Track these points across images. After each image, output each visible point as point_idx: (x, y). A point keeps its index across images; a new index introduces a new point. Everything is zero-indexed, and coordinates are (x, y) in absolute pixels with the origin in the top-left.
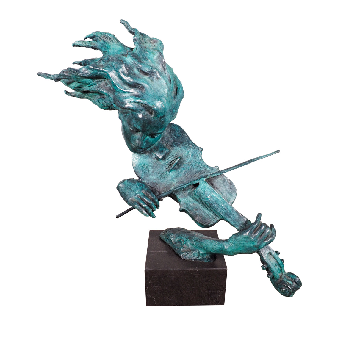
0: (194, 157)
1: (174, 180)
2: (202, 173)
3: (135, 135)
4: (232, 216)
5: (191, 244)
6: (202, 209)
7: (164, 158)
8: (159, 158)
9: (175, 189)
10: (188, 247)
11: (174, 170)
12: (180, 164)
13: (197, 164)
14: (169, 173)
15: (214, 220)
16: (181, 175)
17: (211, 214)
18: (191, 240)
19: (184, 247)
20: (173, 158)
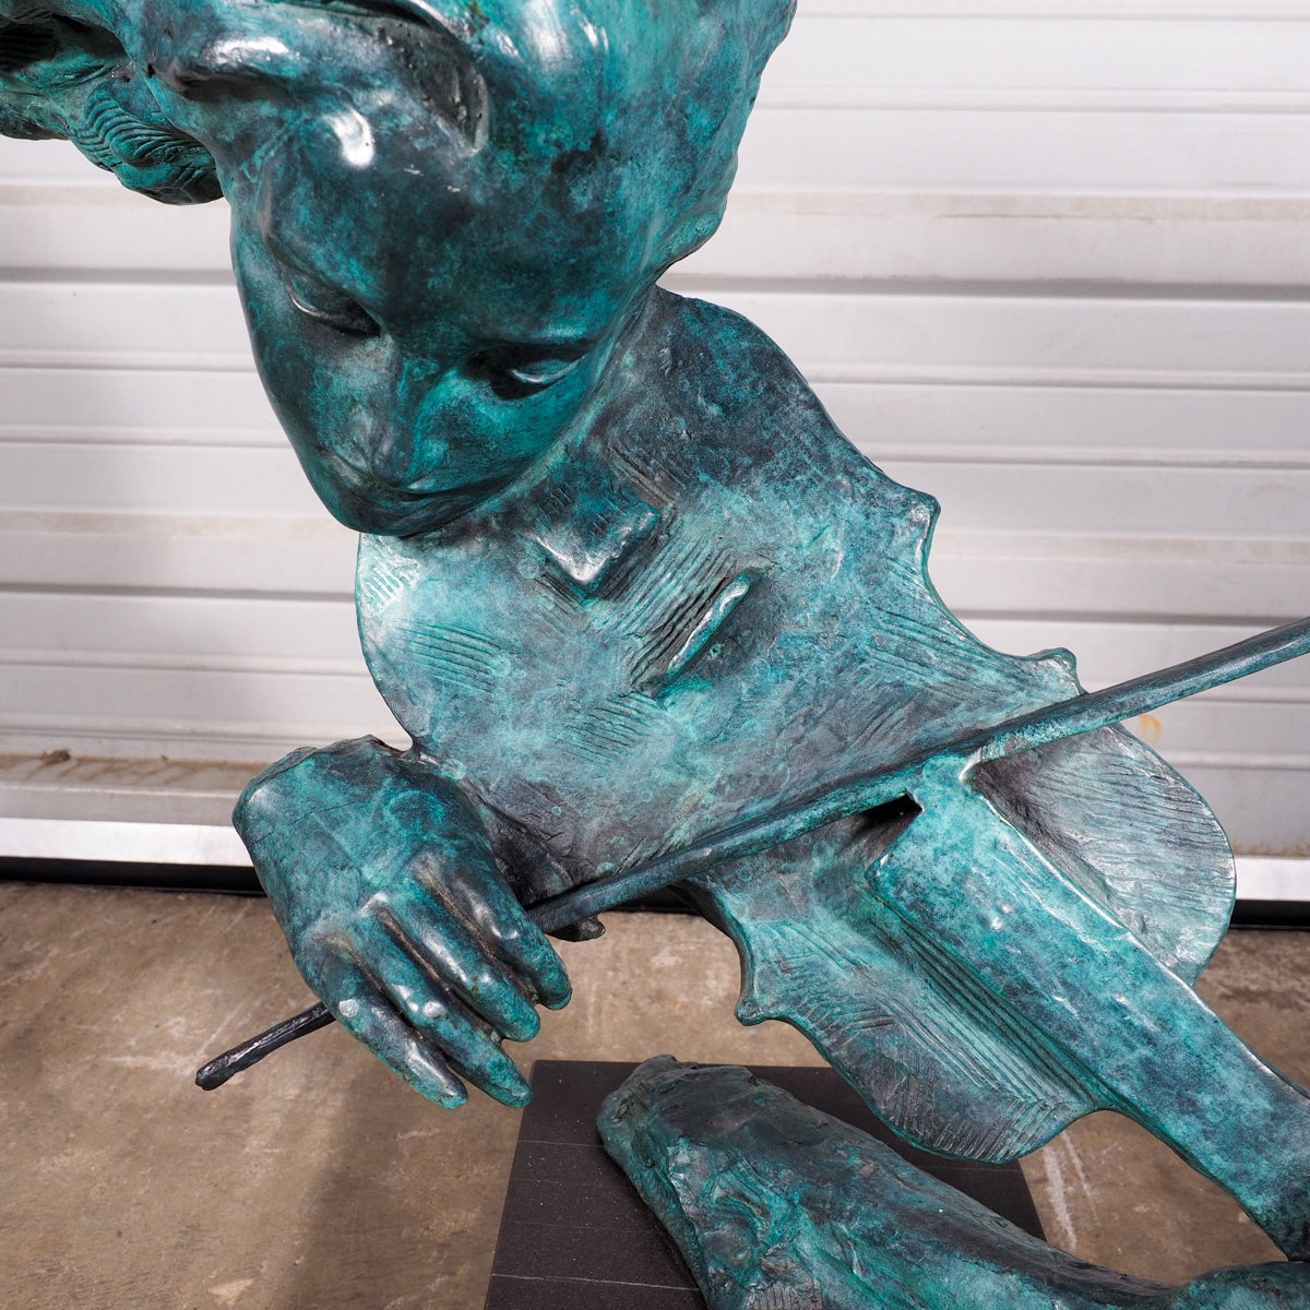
0: (872, 578)
1: (700, 761)
2: (935, 713)
3: (346, 364)
4: (1206, 1100)
5: (828, 1258)
6: (934, 1015)
7: (612, 584)
8: (577, 584)
9: (708, 851)
10: (800, 1274)
11: (702, 677)
12: (748, 628)
13: (892, 636)
14: (654, 703)
15: (1041, 1116)
16: (752, 726)
17: (1011, 1065)
18: (827, 1226)
19: (771, 1270)
20: (694, 582)
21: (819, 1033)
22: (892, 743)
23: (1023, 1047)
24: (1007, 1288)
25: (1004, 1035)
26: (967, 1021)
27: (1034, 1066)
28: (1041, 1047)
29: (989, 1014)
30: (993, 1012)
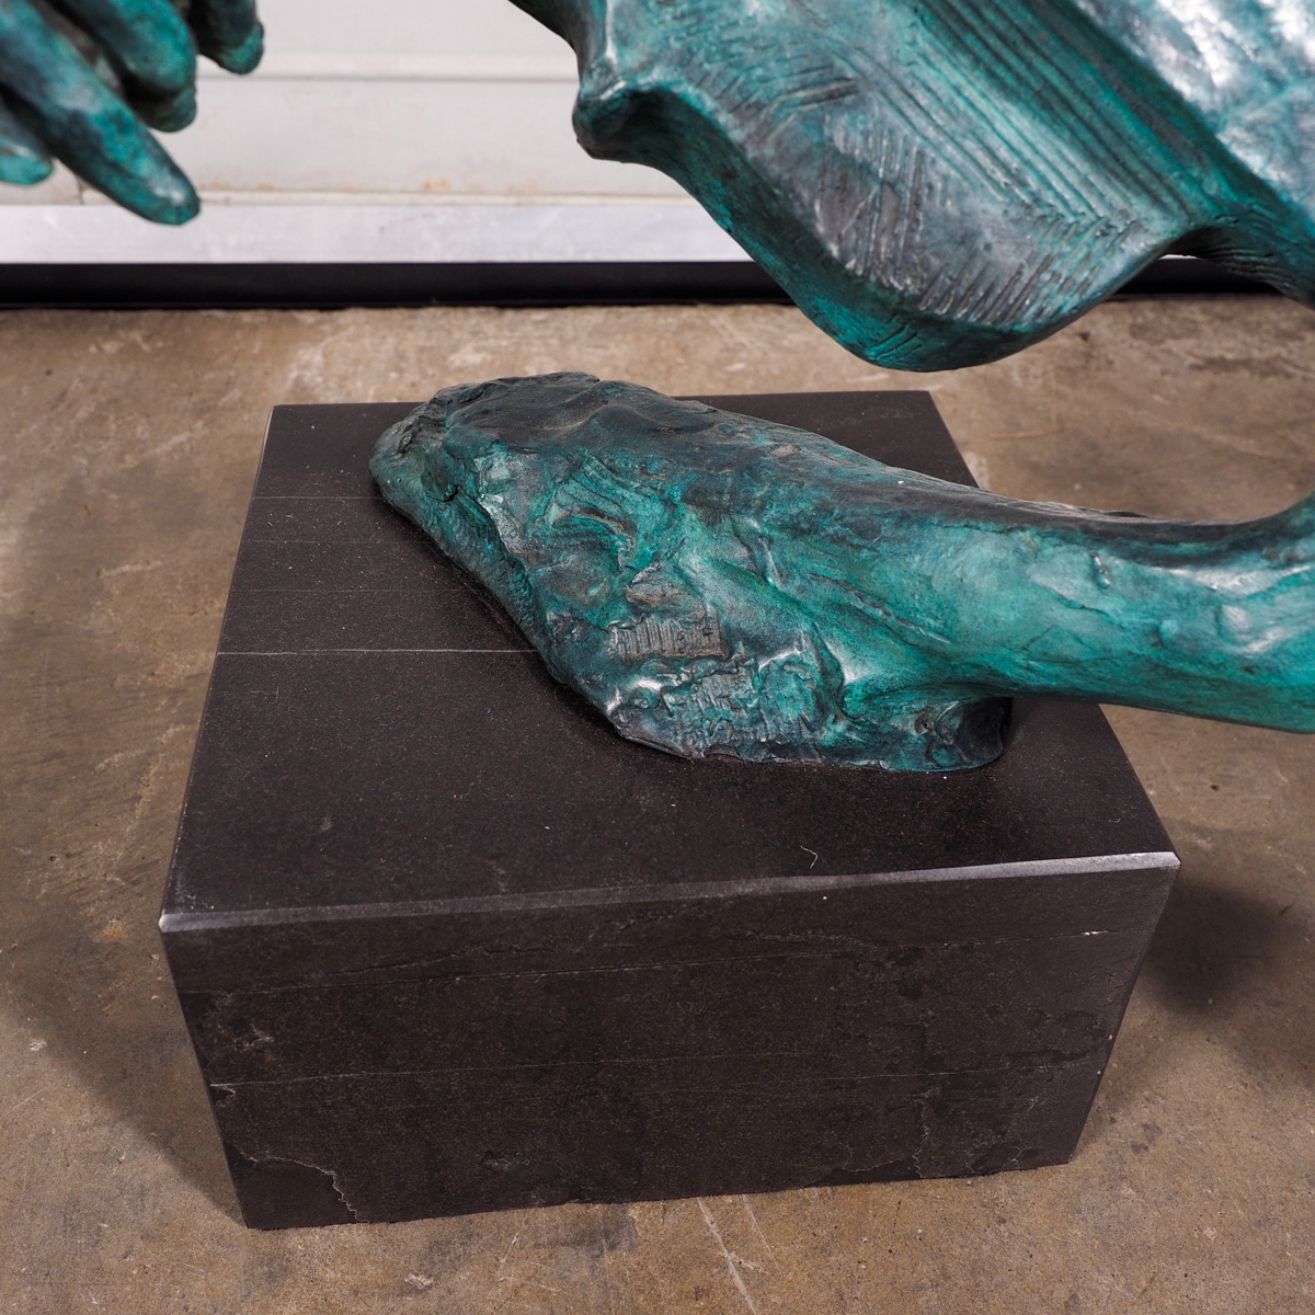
5: (726, 569)
6: (927, 74)
10: (685, 601)
15: (1099, 245)
17: (1052, 157)
18: (726, 523)
19: (641, 602)
21: (724, 119)
23: (1078, 126)
24: (1016, 550)
25: (1046, 106)
26: (982, 84)
27: (1092, 158)
28: (1108, 125)
29: (1021, 69)
30: (1029, 66)
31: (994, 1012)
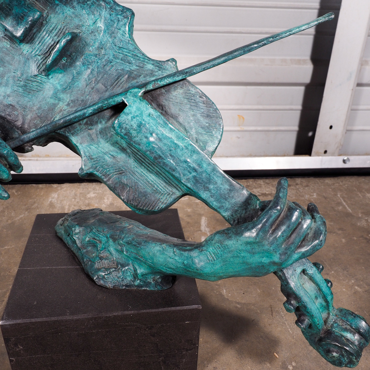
1: (62, 96)
2: (134, 78)
4: (211, 187)
5: (117, 251)
6: (136, 169)
7: (28, 37)
8: (16, 37)
10: (110, 257)
11: (61, 69)
12: (74, 52)
13: (120, 54)
14: (46, 77)
15: (168, 197)
16: (78, 84)
17: (159, 183)
18: (117, 242)
19: (102, 257)
20: (56, 37)
21: (103, 177)
22: (121, 88)
23: (163, 177)
24: (162, 248)
25: (157, 174)
26: (146, 171)
27: (166, 182)
28: (168, 177)
29: (153, 168)
30: (154, 168)
31: (171, 340)
